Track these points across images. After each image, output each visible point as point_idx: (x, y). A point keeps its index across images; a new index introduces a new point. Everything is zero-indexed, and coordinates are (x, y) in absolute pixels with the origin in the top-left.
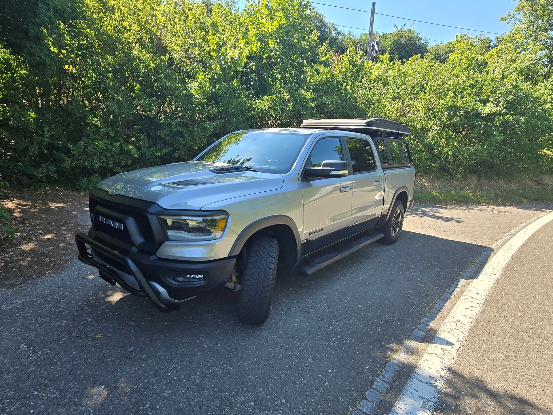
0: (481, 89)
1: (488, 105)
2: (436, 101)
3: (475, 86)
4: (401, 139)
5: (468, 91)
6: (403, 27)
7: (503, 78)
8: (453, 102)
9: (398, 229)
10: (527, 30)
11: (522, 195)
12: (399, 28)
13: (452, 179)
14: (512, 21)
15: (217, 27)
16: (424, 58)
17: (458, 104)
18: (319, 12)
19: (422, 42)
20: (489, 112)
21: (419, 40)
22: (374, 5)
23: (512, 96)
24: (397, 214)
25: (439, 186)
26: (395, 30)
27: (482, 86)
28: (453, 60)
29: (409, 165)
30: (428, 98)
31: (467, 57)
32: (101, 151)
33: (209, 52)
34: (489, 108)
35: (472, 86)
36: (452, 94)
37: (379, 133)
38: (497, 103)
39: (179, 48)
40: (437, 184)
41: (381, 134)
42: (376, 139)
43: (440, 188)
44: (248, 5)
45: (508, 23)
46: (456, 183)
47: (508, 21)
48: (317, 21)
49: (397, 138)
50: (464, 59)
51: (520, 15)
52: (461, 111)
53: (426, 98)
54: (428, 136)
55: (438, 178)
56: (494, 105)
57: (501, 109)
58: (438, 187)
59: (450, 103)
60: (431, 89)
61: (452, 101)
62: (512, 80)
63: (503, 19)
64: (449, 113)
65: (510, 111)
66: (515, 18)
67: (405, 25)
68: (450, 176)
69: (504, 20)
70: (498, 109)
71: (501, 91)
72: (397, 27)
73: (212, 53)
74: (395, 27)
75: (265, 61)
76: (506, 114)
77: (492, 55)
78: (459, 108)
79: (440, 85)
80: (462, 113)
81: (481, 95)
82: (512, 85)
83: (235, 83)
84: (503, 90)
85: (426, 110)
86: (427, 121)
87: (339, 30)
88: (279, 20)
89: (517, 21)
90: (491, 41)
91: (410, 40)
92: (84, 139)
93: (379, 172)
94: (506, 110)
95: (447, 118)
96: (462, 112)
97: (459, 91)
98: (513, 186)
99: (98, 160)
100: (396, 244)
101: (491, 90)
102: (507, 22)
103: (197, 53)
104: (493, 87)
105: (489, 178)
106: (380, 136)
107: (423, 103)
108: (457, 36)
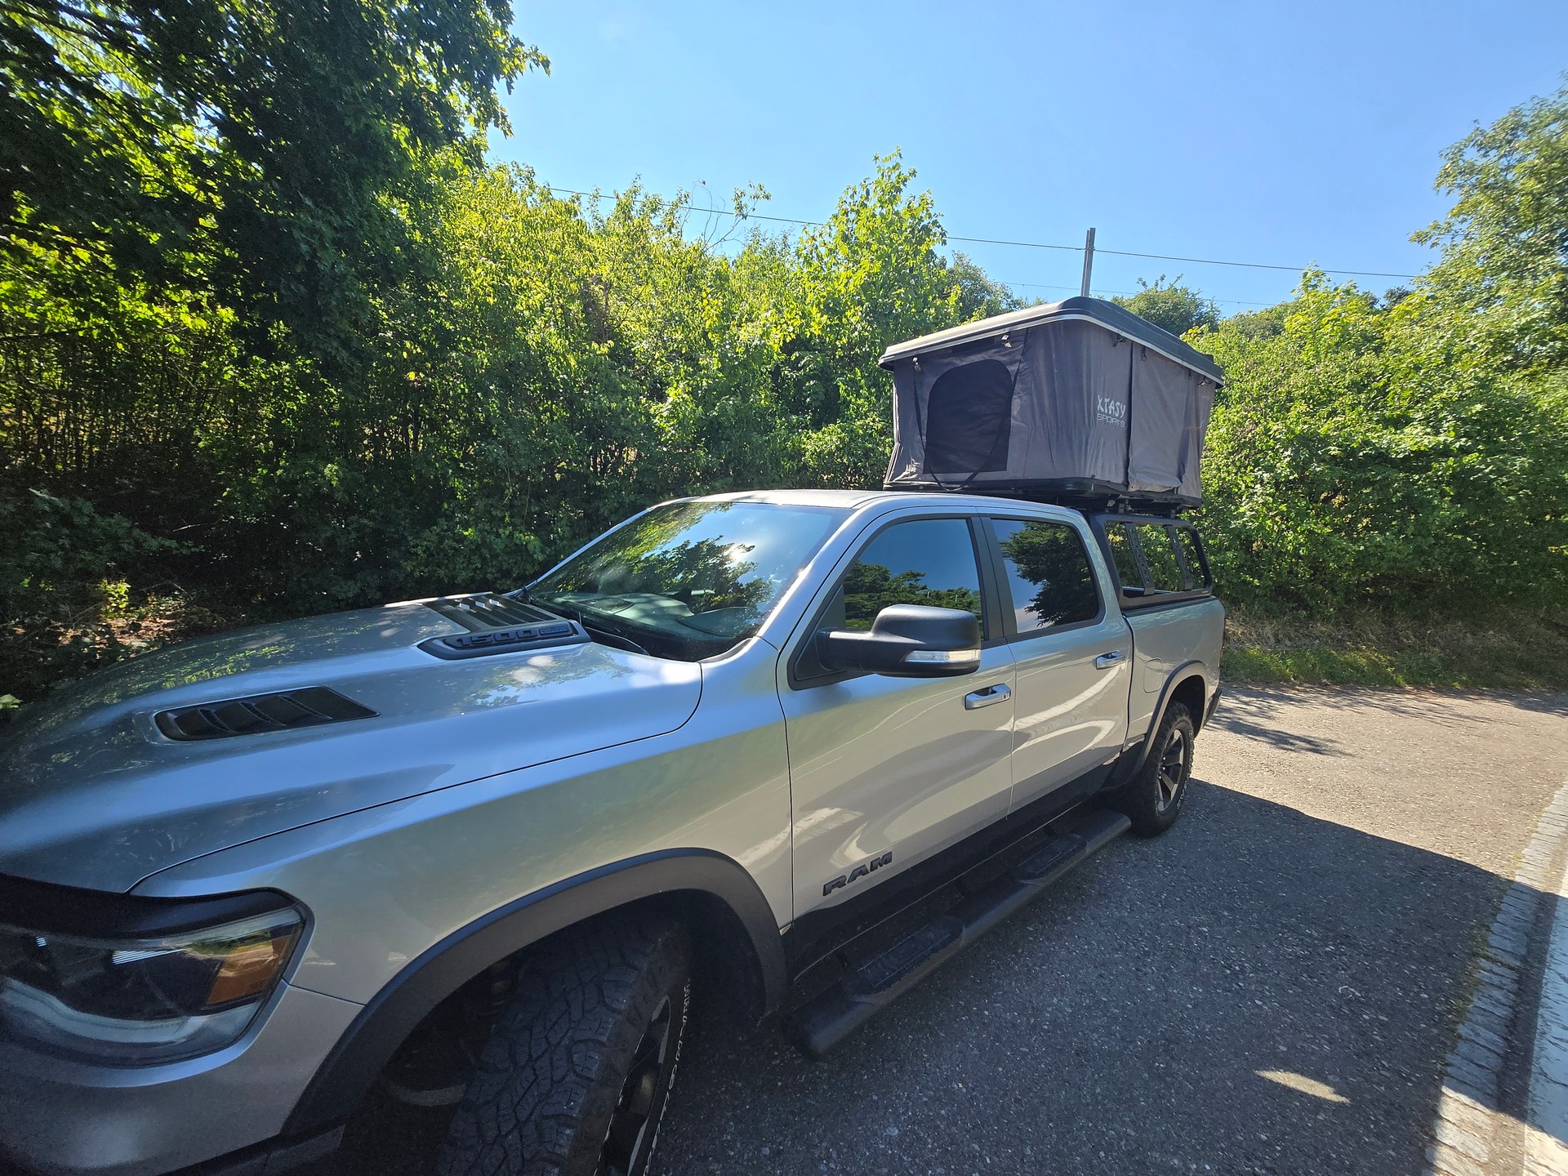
0: (1383, 392)
1: (1407, 430)
2: (1257, 425)
3: (1366, 386)
4: (1177, 518)
5: (1348, 399)
6: (1159, 282)
7: (1448, 361)
8: (1306, 426)
9: (1176, 786)
10: (1493, 255)
11: (1526, 666)
12: (1151, 285)
13: (1311, 617)
14: (1446, 240)
15: (727, 280)
16: (1218, 331)
17: (1322, 431)
18: (973, 264)
19: (1204, 310)
20: (1415, 448)
21: (1197, 306)
22: (1091, 234)
23: (1479, 407)
24: (1174, 741)
25: (1276, 635)
26: (1142, 290)
27: (1386, 385)
28: (1297, 331)
29: (1206, 592)
30: (1236, 419)
31: (1336, 320)
32: (473, 547)
33: (705, 334)
34: (1412, 438)
35: (1358, 387)
36: (1303, 408)
37: (1111, 503)
38: (1433, 424)
39: (645, 330)
40: (1268, 631)
41: (1116, 506)
42: (1102, 519)
43: (1278, 641)
44: (805, 237)
45: (1433, 245)
46: (1320, 628)
47: (1433, 240)
48: (968, 283)
49: (1167, 516)
50: (1329, 326)
51: (1465, 226)
52: (1333, 448)
53: (1229, 420)
54: (1242, 510)
55: (1270, 614)
56: (1429, 430)
57: (1450, 439)
58: (1272, 640)
59: (1299, 428)
60: (1241, 398)
61: (1305, 423)
62: (1475, 366)
63: (1418, 236)
64: (1296, 452)
65: (1477, 443)
66: (1453, 232)
67: (1162, 279)
68: (1305, 609)
69: (1421, 238)
70: (1441, 438)
71: (1444, 395)
72: (1144, 284)
73: (710, 335)
74: (1141, 285)
75: (839, 353)
76: (1464, 451)
77: (1408, 312)
78: (1325, 441)
79: (1266, 388)
80: (1333, 453)
81: (1384, 407)
82: (1476, 378)
83: (762, 398)
84: (1451, 391)
85: (1232, 447)
86: (1236, 474)
87: (1015, 298)
88: (869, 265)
89: (1458, 240)
90: (1375, 301)
91: (1175, 307)
92: (442, 521)
93: (1112, 622)
94: (1466, 442)
95: (1289, 465)
96: (1334, 451)
97: (1321, 400)
98: (1495, 638)
99: (465, 565)
100: (1170, 833)
101: (1413, 394)
102: (1429, 243)
103: (679, 336)
104: (1420, 384)
105: (1416, 617)
106: (1114, 510)
107: (1221, 431)
108: (1306, 274)
